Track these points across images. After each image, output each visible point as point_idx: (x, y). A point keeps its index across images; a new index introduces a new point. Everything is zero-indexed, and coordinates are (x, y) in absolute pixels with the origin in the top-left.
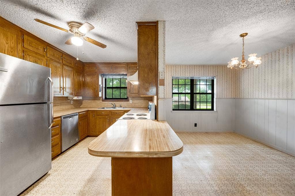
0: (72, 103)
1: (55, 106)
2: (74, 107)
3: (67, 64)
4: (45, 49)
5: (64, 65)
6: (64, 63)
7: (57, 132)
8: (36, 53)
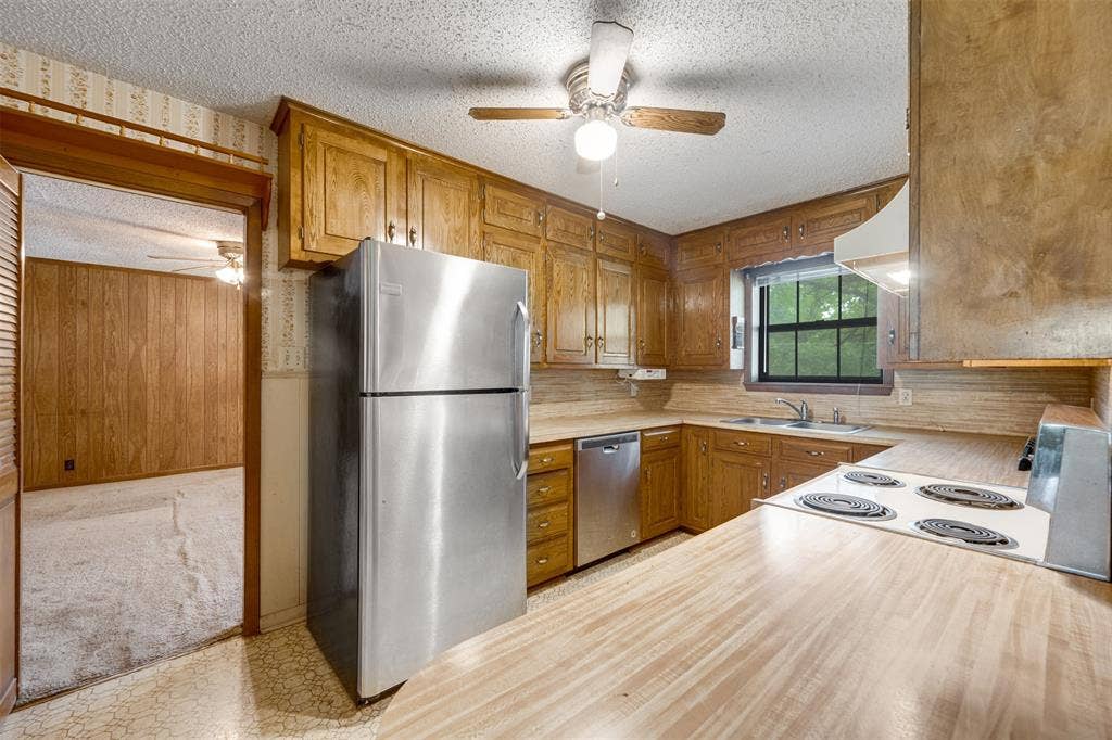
0: (633, 394)
1: (579, 400)
2: (641, 408)
3: (610, 252)
4: (539, 215)
5: (602, 257)
6: (601, 249)
7: (563, 492)
8: (517, 233)
